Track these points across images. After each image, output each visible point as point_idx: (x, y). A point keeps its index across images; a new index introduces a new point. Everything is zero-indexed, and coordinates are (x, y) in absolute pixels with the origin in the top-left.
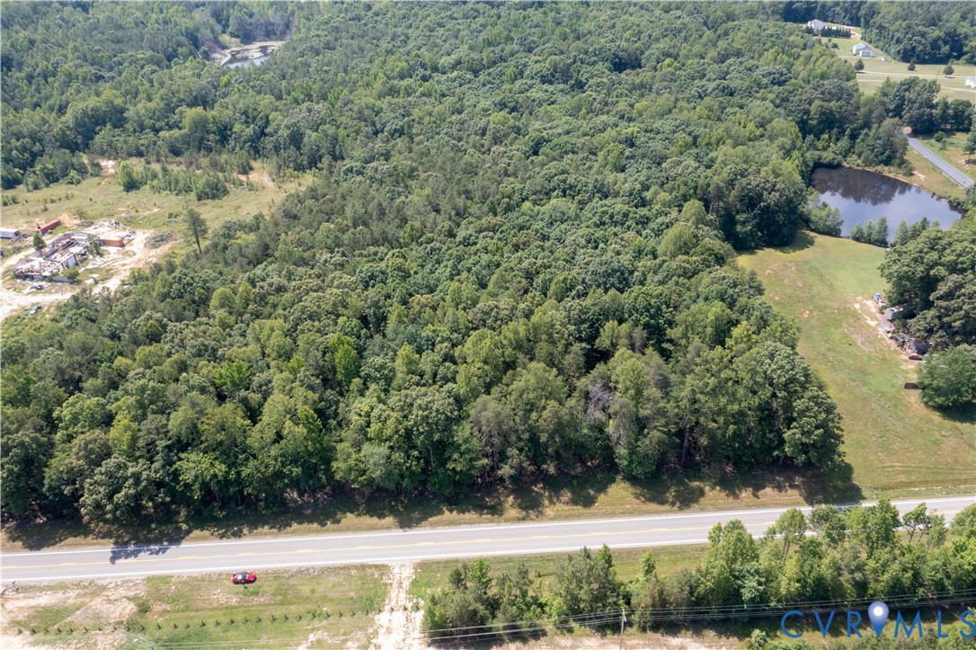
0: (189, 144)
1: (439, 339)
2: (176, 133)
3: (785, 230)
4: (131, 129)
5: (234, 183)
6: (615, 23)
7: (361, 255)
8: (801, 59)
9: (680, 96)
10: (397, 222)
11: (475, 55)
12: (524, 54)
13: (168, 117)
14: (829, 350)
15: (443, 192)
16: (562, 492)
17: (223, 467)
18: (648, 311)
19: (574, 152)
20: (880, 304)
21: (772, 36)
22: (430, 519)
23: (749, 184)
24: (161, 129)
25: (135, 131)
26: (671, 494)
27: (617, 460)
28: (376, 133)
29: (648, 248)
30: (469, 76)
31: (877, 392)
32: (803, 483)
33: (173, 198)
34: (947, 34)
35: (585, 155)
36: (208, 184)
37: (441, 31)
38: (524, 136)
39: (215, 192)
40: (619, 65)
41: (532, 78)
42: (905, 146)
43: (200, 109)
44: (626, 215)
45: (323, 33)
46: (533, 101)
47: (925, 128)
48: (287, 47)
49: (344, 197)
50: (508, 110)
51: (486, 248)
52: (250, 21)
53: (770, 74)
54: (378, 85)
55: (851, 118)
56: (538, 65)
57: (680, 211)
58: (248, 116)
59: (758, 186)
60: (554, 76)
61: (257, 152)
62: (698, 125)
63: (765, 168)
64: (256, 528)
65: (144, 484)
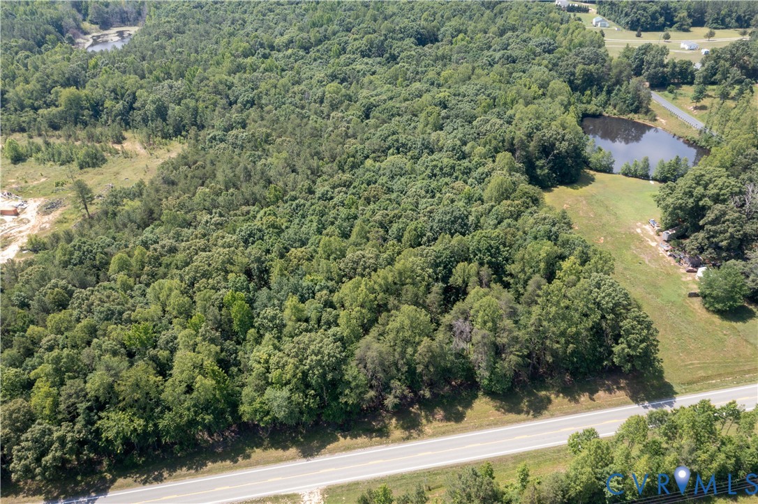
0: (66, 120)
1: (317, 287)
2: (53, 110)
3: (573, 171)
4: (13, 109)
5: (110, 152)
6: (413, 6)
7: (236, 215)
8: (561, 31)
9: (476, 65)
10: (262, 182)
11: (305, 35)
12: (344, 33)
13: (45, 97)
14: (625, 269)
15: (298, 155)
16: (436, 411)
17: (142, 422)
18: (489, 251)
19: (399, 115)
20: (657, 228)
21: (537, 14)
22: (328, 447)
23: (544, 136)
24: (39, 108)
25: (16, 110)
26: (524, 404)
27: (478, 380)
28: (231, 104)
29: (477, 195)
30: (302, 53)
31: (669, 302)
32: (627, 384)
33: (57, 167)
34: (662, 8)
35: (409, 117)
36: (88, 155)
37: (271, 15)
38: (355, 102)
39: (94, 161)
40: (424, 39)
41: (354, 53)
42: (649, 99)
43: (73, 89)
44: (453, 168)
45: (173, 20)
46: (358, 72)
47: (660, 83)
48: (143, 32)
49: (212, 163)
50: (339, 81)
51: (342, 202)
52: (106, 10)
53: (541, 44)
54: (227, 64)
55: (606, 77)
56: (357, 42)
57: (494, 161)
58: (117, 94)
59: (551, 137)
60: (370, 51)
61: (127, 123)
62: (494, 88)
63: (555, 123)
64: (175, 471)
65: (69, 445)
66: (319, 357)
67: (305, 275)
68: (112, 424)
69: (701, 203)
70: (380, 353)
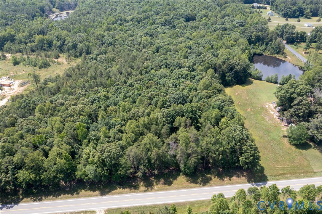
0: (37, 48)
1: (117, 124)
2: (33, 44)
3: (243, 79)
4: (17, 43)
5: (53, 62)
6: (187, 5)
7: (92, 91)
8: (250, 17)
9: (208, 31)
10: (107, 77)
11: (139, 16)
12: (156, 16)
13: (30, 39)
14: (257, 123)
15: (123, 67)
16: (161, 180)
17: (34, 175)
18: (192, 112)
19: (170, 51)
20: (275, 106)
21: (240, 9)
22: (112, 192)
23: (230, 63)
24: (28, 43)
25: (18, 43)
26: (200, 180)
27: (180, 168)
28: (103, 44)
29: (194, 88)
30: (136, 23)
31: (273, 139)
32: (247, 174)
33: (31, 68)
34: (298, 8)
35: (174, 52)
36: (43, 63)
37: (128, 7)
38: (154, 45)
39: (46, 65)
40: (188, 19)
41: (158, 24)
42: (284, 47)
43: (41, 36)
44: (187, 75)
45: (87, 8)
46: (158, 32)
47: (291, 41)
48: (74, 13)
49: (88, 69)
50: (149, 36)
51: (137, 88)
52: (63, 3)
53: (239, 23)
54: (104, 27)
55: (266, 38)
56: (160, 20)
57: (206, 73)
58: (58, 38)
59: (233, 63)
60: (165, 23)
61: (62, 51)
62: (213, 41)
63: (236, 57)
64: (47, 197)
65: (3, 183)
66: (109, 154)
67: (113, 118)
68: (21, 175)
69: (292, 96)
70: (136, 153)
